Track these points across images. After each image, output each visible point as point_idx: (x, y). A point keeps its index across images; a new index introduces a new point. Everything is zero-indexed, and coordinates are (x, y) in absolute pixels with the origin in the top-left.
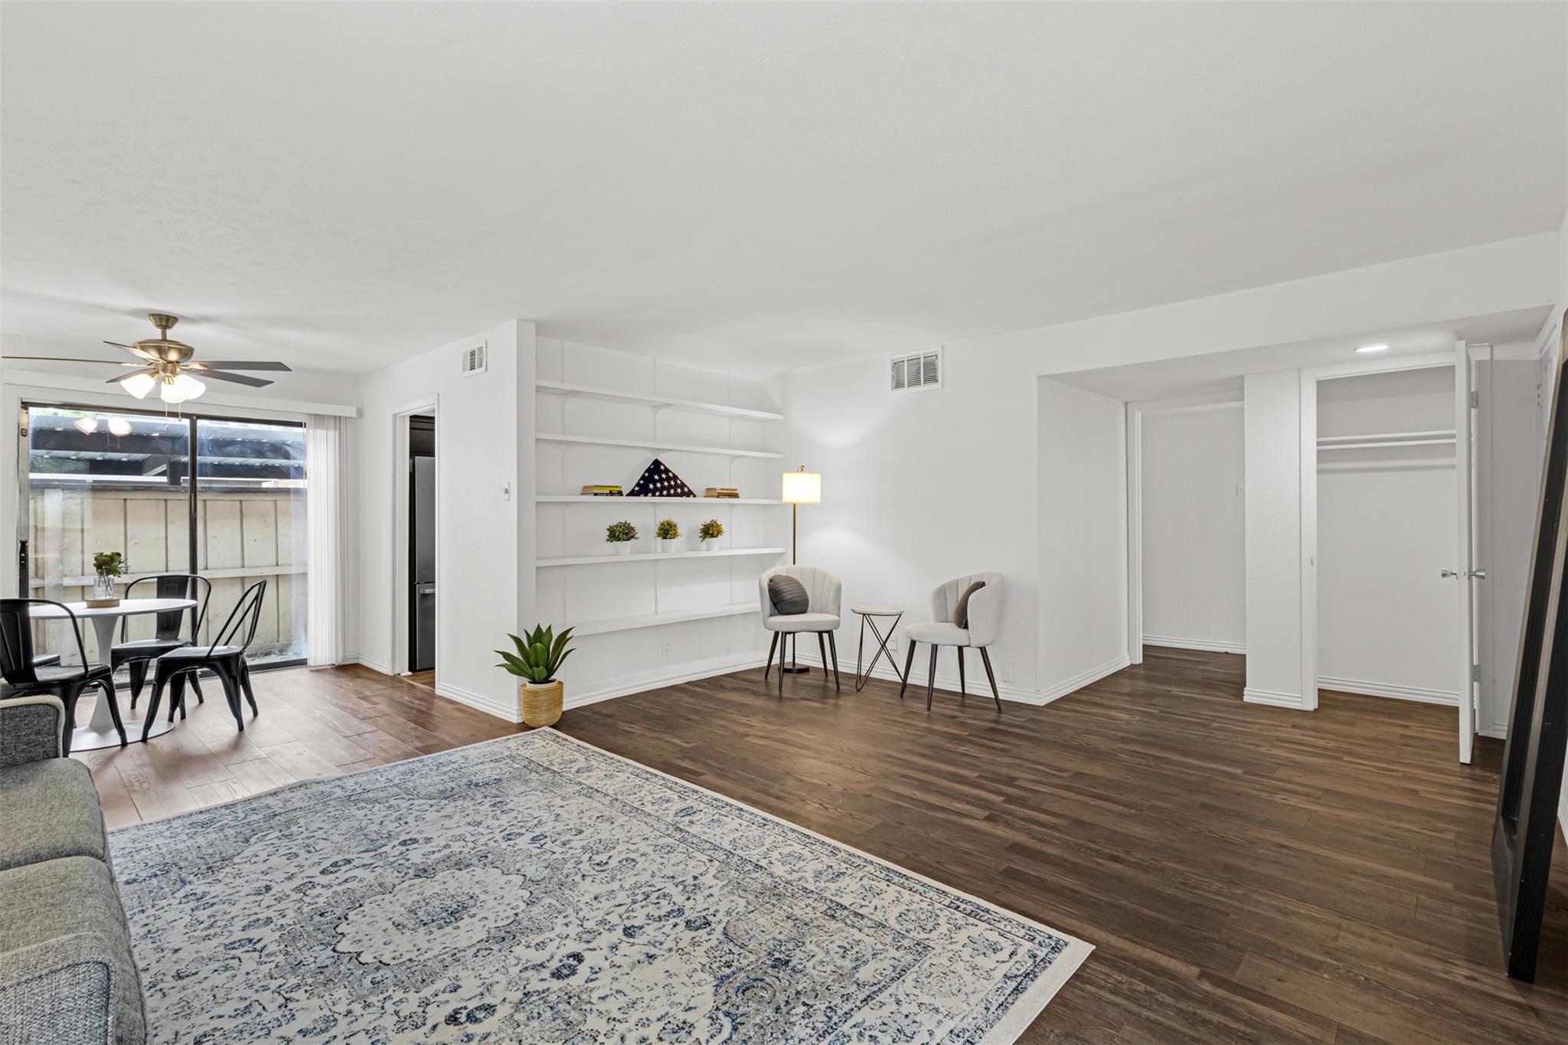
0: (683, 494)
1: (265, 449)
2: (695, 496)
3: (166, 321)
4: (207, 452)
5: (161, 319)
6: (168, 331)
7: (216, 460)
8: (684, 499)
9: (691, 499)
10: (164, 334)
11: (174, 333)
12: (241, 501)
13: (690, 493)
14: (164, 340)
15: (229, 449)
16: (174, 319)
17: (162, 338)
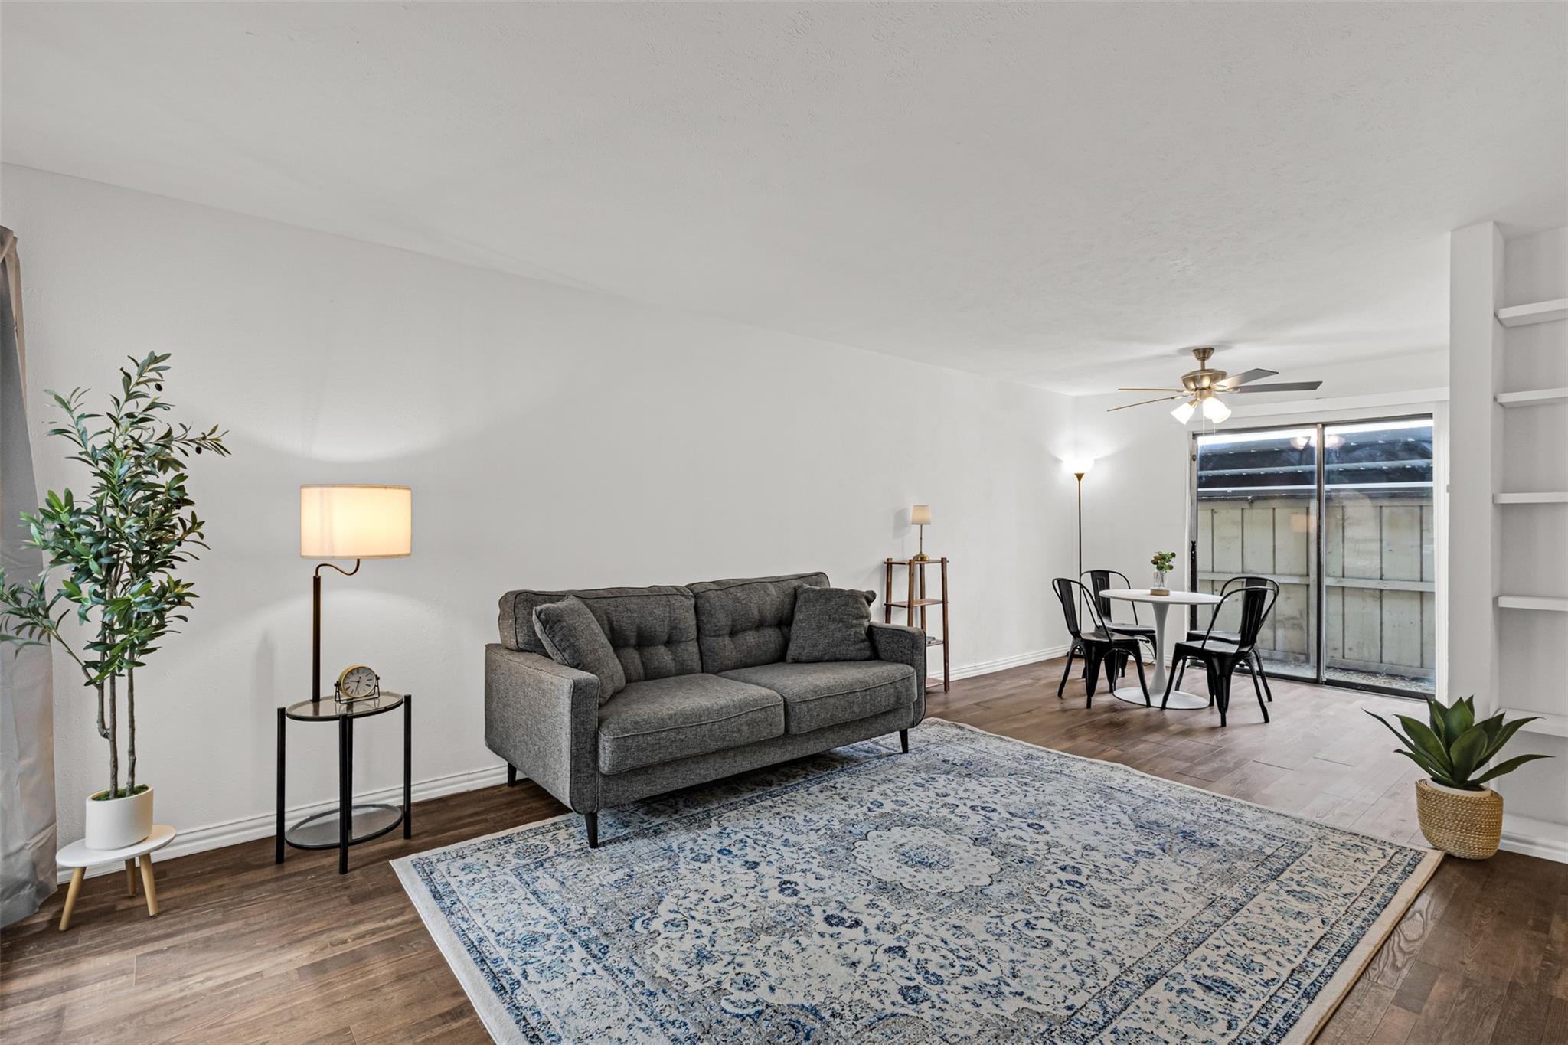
1: (1397, 448)
3: (1203, 353)
4: (1334, 458)
5: (1199, 353)
6: (1206, 362)
7: (1341, 467)
10: (1203, 365)
11: (1213, 362)
12: (1421, 507)
14: (1203, 370)
15: (1357, 453)
16: (1212, 349)
17: (1200, 369)
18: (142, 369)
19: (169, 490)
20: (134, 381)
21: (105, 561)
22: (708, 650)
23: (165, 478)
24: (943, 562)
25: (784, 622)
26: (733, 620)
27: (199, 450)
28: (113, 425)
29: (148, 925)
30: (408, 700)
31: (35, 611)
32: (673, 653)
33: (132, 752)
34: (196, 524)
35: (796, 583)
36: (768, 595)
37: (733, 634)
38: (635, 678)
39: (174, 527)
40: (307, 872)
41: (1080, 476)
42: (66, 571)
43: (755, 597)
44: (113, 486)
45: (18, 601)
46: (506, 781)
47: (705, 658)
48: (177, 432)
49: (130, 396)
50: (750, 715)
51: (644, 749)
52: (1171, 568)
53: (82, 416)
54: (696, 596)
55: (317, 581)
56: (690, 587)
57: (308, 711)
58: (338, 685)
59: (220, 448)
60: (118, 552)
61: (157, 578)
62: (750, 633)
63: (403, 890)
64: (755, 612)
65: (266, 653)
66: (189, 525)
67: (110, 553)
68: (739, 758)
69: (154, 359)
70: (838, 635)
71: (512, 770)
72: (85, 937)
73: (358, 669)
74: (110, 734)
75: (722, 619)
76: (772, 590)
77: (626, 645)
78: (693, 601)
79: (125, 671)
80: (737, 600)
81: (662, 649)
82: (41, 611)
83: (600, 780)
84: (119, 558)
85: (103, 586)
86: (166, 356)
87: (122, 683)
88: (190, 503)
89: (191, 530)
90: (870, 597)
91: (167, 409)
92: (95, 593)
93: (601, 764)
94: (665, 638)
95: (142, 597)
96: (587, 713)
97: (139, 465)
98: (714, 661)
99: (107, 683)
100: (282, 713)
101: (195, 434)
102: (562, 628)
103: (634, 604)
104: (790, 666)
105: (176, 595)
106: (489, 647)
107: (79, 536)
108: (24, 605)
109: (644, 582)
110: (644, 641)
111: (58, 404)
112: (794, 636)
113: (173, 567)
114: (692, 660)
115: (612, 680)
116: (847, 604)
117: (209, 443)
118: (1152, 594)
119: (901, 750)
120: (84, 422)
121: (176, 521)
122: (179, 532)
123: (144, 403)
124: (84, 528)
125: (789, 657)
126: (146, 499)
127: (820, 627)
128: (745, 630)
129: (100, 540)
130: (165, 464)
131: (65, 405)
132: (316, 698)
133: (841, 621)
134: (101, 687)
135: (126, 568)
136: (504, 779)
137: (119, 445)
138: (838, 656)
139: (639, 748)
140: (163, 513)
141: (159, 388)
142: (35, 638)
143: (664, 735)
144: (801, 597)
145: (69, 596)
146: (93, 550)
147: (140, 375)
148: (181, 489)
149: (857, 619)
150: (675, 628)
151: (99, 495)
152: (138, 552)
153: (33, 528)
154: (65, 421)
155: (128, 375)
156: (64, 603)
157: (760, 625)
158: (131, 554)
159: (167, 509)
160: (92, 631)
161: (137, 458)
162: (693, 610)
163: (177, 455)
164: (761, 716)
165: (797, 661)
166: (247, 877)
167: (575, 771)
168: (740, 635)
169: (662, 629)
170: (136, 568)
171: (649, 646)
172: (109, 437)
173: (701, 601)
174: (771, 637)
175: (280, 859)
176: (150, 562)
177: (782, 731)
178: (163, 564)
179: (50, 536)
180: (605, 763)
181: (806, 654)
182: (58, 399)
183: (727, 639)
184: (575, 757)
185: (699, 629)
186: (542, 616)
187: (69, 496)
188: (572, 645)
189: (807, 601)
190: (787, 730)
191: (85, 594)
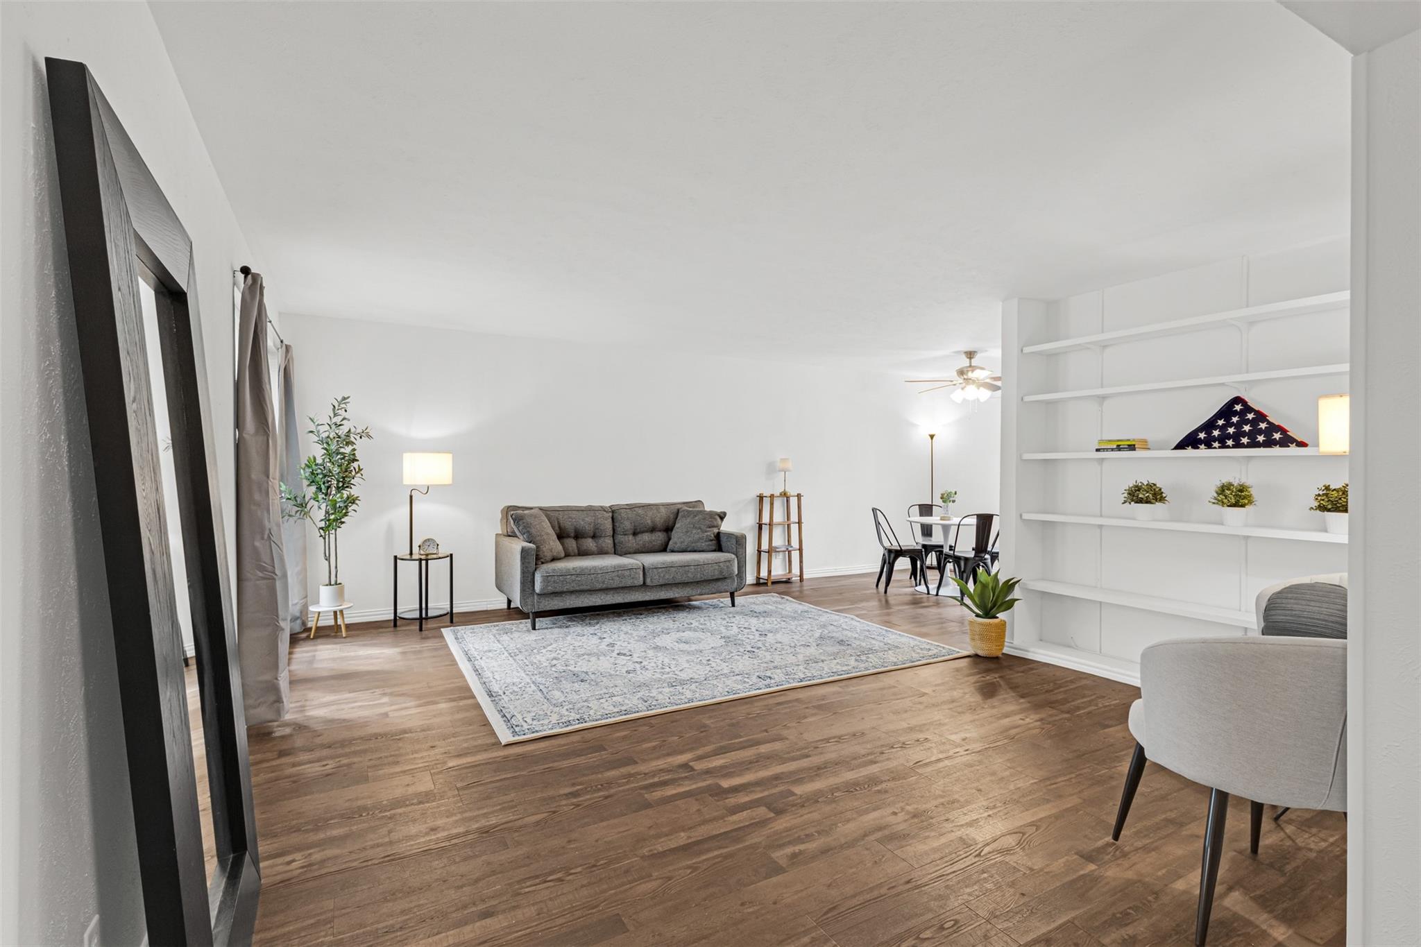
0: (1269, 443)
2: (1302, 444)
3: (970, 354)
5: (968, 354)
6: (973, 360)
8: (1276, 451)
9: (1293, 450)
10: (970, 363)
13: (1287, 441)
14: (970, 366)
16: (975, 352)
17: (968, 365)
18: (340, 404)
19: (349, 455)
20: (336, 408)
21: (326, 485)
22: (619, 543)
23: (348, 450)
24: (799, 496)
25: (668, 529)
26: (635, 526)
27: (361, 437)
28: (329, 428)
29: (343, 640)
30: (451, 555)
31: (302, 505)
32: (597, 543)
33: (336, 567)
34: (360, 470)
35: (679, 506)
36: (659, 513)
37: (635, 534)
38: (572, 554)
39: (352, 471)
40: (406, 630)
41: (932, 437)
42: (313, 488)
43: (650, 514)
44: (329, 454)
45: (296, 501)
46: (506, 607)
47: (617, 547)
48: (353, 430)
49: (335, 415)
50: (620, 572)
51: (558, 583)
52: (954, 501)
53: (318, 425)
54: (613, 512)
55: (411, 497)
56: (610, 507)
57: (408, 557)
58: (419, 546)
59: (369, 436)
60: (331, 481)
61: (345, 493)
62: (647, 534)
63: (448, 647)
64: (649, 522)
65: (390, 531)
66: (357, 470)
67: (328, 482)
68: (616, 595)
69: (344, 399)
70: (697, 536)
71: (509, 602)
72: (319, 641)
73: (429, 540)
74: (328, 559)
75: (627, 525)
76: (663, 510)
77: (568, 536)
78: (610, 514)
79: (333, 531)
80: (638, 515)
81: (590, 540)
82: (304, 505)
83: (536, 596)
84: (331, 484)
85: (326, 496)
86: (348, 397)
87: (332, 537)
88: (357, 460)
89: (358, 472)
90: (722, 515)
91: (349, 420)
92: (323, 498)
93: (536, 588)
94: (592, 534)
95: (340, 500)
96: (529, 563)
97: (338, 445)
98: (622, 548)
99: (327, 537)
100: (396, 558)
101: (359, 430)
102: (524, 523)
103: (574, 514)
104: (669, 554)
105: (352, 500)
106: (497, 535)
107: (317, 474)
108: (299, 502)
109: (583, 503)
110: (578, 535)
111: (310, 420)
112: (672, 537)
113: (351, 488)
114: (607, 547)
115: (551, 551)
116: (704, 519)
117: (366, 434)
118: (941, 520)
119: (731, 605)
120: (319, 427)
121: (352, 468)
122: (353, 473)
123: (340, 418)
124: (319, 471)
125: (668, 550)
126: (341, 459)
127: (687, 532)
128: (643, 532)
129: (325, 476)
130: (348, 444)
131: (312, 420)
132: (411, 554)
133: (700, 528)
134: (324, 538)
135: (334, 489)
136: (505, 606)
137: (331, 436)
138: (696, 548)
139: (554, 582)
140: (347, 465)
141: (346, 411)
142: (301, 516)
143: (568, 577)
144: (680, 514)
145: (314, 499)
146: (323, 480)
147: (339, 406)
148: (354, 454)
149: (710, 527)
150: (598, 529)
151: (323, 457)
152: (338, 481)
153: (302, 471)
154: (313, 428)
155: (334, 406)
156: (312, 502)
157: (653, 530)
158: (336, 482)
159: (349, 463)
160: (322, 514)
161: (337, 441)
162: (611, 519)
163: (352, 439)
164: (627, 573)
165: (673, 551)
166: (381, 630)
167: (523, 591)
168: (640, 535)
169: (589, 528)
170: (338, 488)
171: (582, 538)
172: (327, 433)
173: (616, 515)
174: (659, 537)
175: (395, 625)
176: (342, 486)
177: (642, 583)
178: (347, 487)
179: (307, 475)
180: (538, 588)
181: (677, 547)
182: (310, 419)
183: (631, 537)
184: (523, 583)
185: (614, 530)
186: (513, 516)
187: (315, 458)
188: (528, 532)
189: (683, 516)
190: (644, 583)
191: (320, 499)
